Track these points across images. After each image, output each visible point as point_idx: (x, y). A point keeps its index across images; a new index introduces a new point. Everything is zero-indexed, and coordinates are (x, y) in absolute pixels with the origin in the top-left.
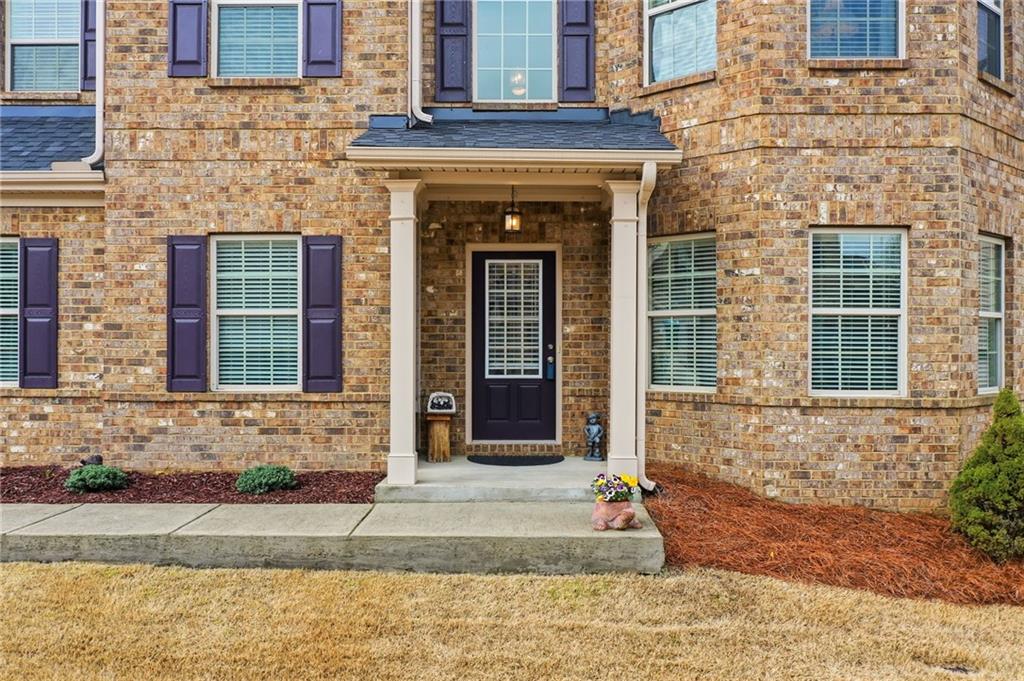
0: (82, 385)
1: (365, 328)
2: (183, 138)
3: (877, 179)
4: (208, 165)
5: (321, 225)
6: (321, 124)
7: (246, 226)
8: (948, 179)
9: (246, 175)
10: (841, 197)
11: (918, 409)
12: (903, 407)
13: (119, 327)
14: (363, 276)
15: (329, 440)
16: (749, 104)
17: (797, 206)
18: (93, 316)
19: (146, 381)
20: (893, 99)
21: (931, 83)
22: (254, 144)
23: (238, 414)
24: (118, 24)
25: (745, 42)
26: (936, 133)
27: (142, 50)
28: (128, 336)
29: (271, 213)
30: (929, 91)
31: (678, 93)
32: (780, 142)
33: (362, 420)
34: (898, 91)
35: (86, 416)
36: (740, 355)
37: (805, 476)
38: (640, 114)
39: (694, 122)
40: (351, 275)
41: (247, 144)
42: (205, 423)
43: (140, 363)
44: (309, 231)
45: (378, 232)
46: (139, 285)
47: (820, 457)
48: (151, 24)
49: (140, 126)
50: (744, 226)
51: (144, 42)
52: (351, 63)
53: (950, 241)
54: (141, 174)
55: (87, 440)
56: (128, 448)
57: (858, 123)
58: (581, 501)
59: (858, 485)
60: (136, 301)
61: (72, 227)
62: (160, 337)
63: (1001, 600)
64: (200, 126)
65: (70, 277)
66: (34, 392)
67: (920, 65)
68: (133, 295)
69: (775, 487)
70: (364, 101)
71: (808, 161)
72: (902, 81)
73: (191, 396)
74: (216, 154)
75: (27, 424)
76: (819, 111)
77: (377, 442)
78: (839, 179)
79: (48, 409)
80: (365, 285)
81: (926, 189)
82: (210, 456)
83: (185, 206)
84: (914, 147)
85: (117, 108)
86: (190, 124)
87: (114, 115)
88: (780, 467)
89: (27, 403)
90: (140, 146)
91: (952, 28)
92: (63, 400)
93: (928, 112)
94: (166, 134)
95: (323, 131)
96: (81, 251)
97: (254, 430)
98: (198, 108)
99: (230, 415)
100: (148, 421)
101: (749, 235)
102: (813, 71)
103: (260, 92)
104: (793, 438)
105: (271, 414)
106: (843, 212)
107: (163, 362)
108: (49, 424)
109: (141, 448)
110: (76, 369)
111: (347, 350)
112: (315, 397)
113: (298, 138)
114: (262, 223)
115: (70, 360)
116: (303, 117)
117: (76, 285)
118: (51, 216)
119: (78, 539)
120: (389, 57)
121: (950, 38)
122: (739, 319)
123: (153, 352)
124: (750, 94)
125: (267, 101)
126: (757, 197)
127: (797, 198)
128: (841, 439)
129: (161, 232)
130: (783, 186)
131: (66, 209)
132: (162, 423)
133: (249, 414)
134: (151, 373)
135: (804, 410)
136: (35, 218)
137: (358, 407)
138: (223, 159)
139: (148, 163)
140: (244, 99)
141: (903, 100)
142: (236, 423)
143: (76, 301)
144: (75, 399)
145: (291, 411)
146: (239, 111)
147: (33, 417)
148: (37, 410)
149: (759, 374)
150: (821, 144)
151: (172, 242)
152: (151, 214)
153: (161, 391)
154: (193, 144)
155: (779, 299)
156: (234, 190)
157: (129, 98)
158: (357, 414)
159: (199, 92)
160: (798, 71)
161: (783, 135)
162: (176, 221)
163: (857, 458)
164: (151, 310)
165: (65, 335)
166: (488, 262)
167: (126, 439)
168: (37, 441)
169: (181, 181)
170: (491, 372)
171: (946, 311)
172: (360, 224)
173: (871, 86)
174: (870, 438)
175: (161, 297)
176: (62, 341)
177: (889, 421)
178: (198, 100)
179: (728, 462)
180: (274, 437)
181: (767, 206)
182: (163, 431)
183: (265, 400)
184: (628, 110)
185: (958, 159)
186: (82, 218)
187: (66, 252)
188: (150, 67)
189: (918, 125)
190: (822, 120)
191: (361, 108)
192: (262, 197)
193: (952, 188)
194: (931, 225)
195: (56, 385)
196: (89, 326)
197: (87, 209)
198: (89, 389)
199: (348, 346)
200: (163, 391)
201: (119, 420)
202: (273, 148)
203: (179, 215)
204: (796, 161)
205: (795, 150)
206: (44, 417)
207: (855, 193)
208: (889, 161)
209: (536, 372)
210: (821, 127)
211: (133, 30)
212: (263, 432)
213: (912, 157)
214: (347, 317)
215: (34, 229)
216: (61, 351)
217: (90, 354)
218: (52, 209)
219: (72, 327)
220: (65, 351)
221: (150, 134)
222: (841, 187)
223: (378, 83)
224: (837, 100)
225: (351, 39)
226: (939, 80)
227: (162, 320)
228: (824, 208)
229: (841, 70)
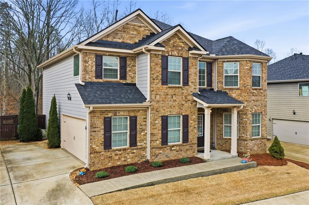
0: (141, 145)
1: (192, 131)
2: (164, 97)
3: (259, 105)
4: (168, 102)
5: (185, 113)
6: (186, 94)
7: (174, 113)
9: (174, 104)
10: (255, 108)
11: (263, 139)
12: (261, 139)
13: (153, 134)
14: (191, 122)
15: (186, 152)
16: (245, 94)
17: (251, 110)
18: (143, 131)
19: (158, 144)
20: (261, 94)
21: (264, 91)
22: (175, 98)
23: (173, 149)
24: (153, 74)
25: (245, 84)
26: (265, 99)
27: (157, 79)
28: (155, 135)
29: (178, 111)
30: (264, 93)
31: (232, 90)
32: (249, 100)
33: (191, 147)
34: (261, 93)
35: (142, 152)
36: (243, 132)
37: (252, 150)
38: (223, 92)
39: (235, 95)
40: (190, 122)
41: (174, 98)
42: (168, 151)
43: (157, 141)
44: (183, 114)
45: (193, 114)
46: (157, 125)
47: (253, 147)
48: (158, 75)
49: (157, 94)
50: (244, 113)
51: (157, 78)
52: (190, 84)
54: (157, 104)
55: (142, 157)
56: (155, 157)
57: (257, 97)
58: (231, 158)
59: (257, 151)
60: (156, 129)
61: (139, 113)
62: (160, 135)
64: (167, 95)
65: (139, 124)
66: (133, 148)
67: (263, 89)
68: (155, 128)
70: (192, 90)
72: (261, 91)
73: (166, 146)
74: (169, 100)
75: (131, 155)
76: (253, 95)
77: (193, 151)
78: (256, 106)
79: (135, 151)
80: (192, 123)
82: (168, 157)
83: (164, 110)
85: (153, 91)
86: (165, 94)
87: (152, 92)
88: (249, 149)
89: (131, 150)
90: (157, 98)
91: (266, 83)
92: (137, 149)
93: (264, 96)
94: (161, 96)
95: (186, 96)
96: (141, 118)
97: (175, 151)
98: (166, 91)
99: (171, 149)
100: (158, 152)
101: (245, 114)
102: (253, 89)
103: (176, 88)
104: (250, 145)
105: (178, 148)
106: (256, 110)
107: (161, 140)
108: (135, 154)
109: (157, 157)
110: (140, 142)
111: (189, 135)
112: (185, 144)
113: (182, 97)
114: (177, 113)
115: (139, 141)
116: (183, 93)
117: (140, 125)
118: (135, 111)
120: (195, 82)
121: (266, 85)
122: (243, 127)
123: (159, 138)
124: (246, 92)
125: (177, 90)
126: (247, 108)
127: (251, 108)
128: (255, 144)
129: (160, 115)
130: (250, 107)
131: (138, 110)
132: (160, 152)
133: (174, 148)
134: (159, 142)
135: (252, 140)
136: (132, 112)
137: (191, 145)
138: (171, 101)
139: (158, 101)
140: (174, 90)
142: (172, 150)
143: (140, 129)
144: (140, 149)
145: (181, 147)
146: (173, 92)
147: (132, 153)
148: (133, 152)
149: (247, 135)
150: (254, 100)
151: (162, 117)
152: (159, 112)
153: (160, 146)
154: (165, 98)
156: (172, 107)
157: (155, 89)
158: (191, 146)
159: (166, 88)
160: (251, 89)
161: (250, 99)
162: (163, 113)
163: (257, 147)
164: (159, 130)
165: (138, 135)
167: (154, 156)
168: (133, 158)
169: (163, 105)
172: (191, 112)
173: (259, 92)
174: (258, 144)
175: (160, 127)
176: (137, 137)
177: (260, 141)
178: (166, 90)
179: (241, 149)
180: (178, 152)
181: (248, 110)
182: (161, 153)
183: (177, 145)
184: (221, 91)
185: (267, 102)
186: (141, 112)
187: (138, 119)
188: (158, 83)
189: (263, 98)
190: (254, 97)
191: (191, 91)
192: (176, 108)
193: (266, 107)
194: (264, 112)
195: (136, 146)
196: (142, 133)
197: (142, 110)
198: (143, 146)
199: (189, 134)
200: (161, 146)
201: (153, 152)
202: (178, 99)
203: (163, 112)
204: (251, 103)
205: (251, 101)
206: (134, 153)
207: (257, 108)
208: (260, 103)
209: (202, 135)
210: (254, 98)
211: (155, 75)
212: (177, 151)
213: (262, 102)
214: (189, 129)
215: (132, 114)
216: (137, 139)
217: (143, 139)
218: (135, 110)
219: (139, 134)
220: (138, 139)
221: (158, 96)
223: (194, 87)
224: (255, 94)
225: (190, 79)
226: (265, 91)
227: (160, 132)
228: (254, 110)
229: (256, 89)
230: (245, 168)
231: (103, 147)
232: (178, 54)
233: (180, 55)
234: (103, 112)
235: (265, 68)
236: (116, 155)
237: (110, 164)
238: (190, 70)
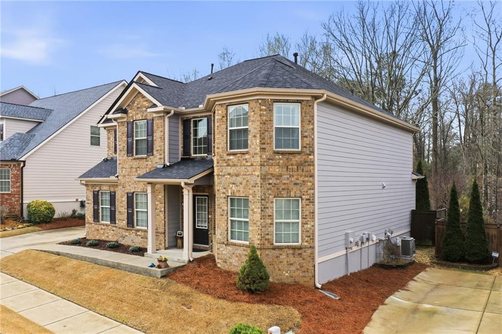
0: (119, 224)
2: (129, 170)
3: (241, 184)
4: (133, 176)
6: (150, 167)
7: (139, 191)
8: (257, 184)
10: (233, 188)
12: (247, 246)
17: (224, 190)
20: (244, 162)
21: (253, 157)
22: (140, 172)
24: (120, 145)
26: (254, 171)
27: (123, 151)
28: (122, 214)
30: (252, 159)
32: (220, 174)
34: (246, 159)
37: (226, 262)
41: (138, 171)
42: (133, 235)
43: (123, 220)
46: (123, 203)
48: (124, 145)
51: (123, 149)
52: (155, 152)
53: (258, 201)
54: (123, 178)
56: (122, 239)
57: (237, 168)
59: (237, 266)
60: (123, 207)
61: (117, 189)
62: (126, 215)
63: (224, 298)
64: (131, 168)
65: (117, 200)
66: (112, 225)
67: (251, 152)
70: (157, 161)
71: (226, 178)
72: (247, 156)
73: (131, 229)
74: (134, 174)
75: (112, 232)
76: (228, 165)
78: (233, 184)
79: (114, 229)
80: (157, 205)
81: (252, 186)
82: (134, 242)
84: (249, 175)
85: (120, 164)
88: (221, 259)
89: (111, 227)
90: (123, 172)
91: (258, 141)
92: (116, 227)
93: (252, 165)
94: (127, 169)
97: (140, 237)
98: (131, 163)
99: (137, 233)
100: (124, 233)
102: (228, 155)
103: (141, 160)
104: (223, 252)
106: (234, 192)
107: (126, 220)
108: (115, 232)
109: (124, 239)
110: (118, 220)
113: (146, 170)
115: (117, 218)
116: (147, 165)
120: (161, 150)
121: (257, 144)
123: (125, 218)
125: (142, 162)
126: (217, 188)
127: (225, 188)
128: (234, 254)
129: (126, 191)
130: (222, 185)
132: (127, 234)
134: (125, 223)
135: (226, 245)
136: (112, 187)
139: (124, 176)
140: (139, 161)
141: (247, 162)
142: (138, 235)
144: (118, 227)
146: (137, 164)
147: (112, 230)
150: (229, 174)
151: (128, 194)
152: (125, 187)
153: (126, 227)
154: (131, 172)
155: (220, 215)
156: (137, 182)
157: (122, 161)
159: (132, 160)
160: (225, 155)
161: (222, 171)
162: (128, 189)
163: (237, 259)
164: (125, 209)
166: (197, 197)
167: (122, 237)
168: (113, 235)
169: (129, 180)
170: (198, 226)
171: (257, 221)
173: (240, 158)
174: (240, 254)
175: (126, 207)
176: (116, 214)
177: (244, 250)
180: (143, 239)
181: (218, 190)
182: (127, 236)
185: (259, 178)
187: (117, 194)
188: (124, 154)
189: (250, 169)
190: (229, 167)
191: (156, 163)
192: (141, 184)
193: (258, 186)
194: (253, 197)
195: (115, 224)
202: (143, 172)
204: (224, 178)
205: (224, 175)
207: (236, 187)
208: (244, 179)
210: (229, 170)
211: (122, 146)
213: (249, 177)
215: (112, 189)
216: (116, 216)
218: (114, 185)
219: (118, 211)
221: (124, 169)
222: (233, 186)
223: (159, 157)
224: (232, 162)
225: (154, 146)
226: (255, 156)
227: (126, 211)
228: (230, 191)
229: (234, 154)
231: (93, 219)
232: (142, 116)
233: (143, 118)
234: (93, 186)
235: (254, 111)
236: (102, 229)
237: (98, 237)
238: (155, 134)
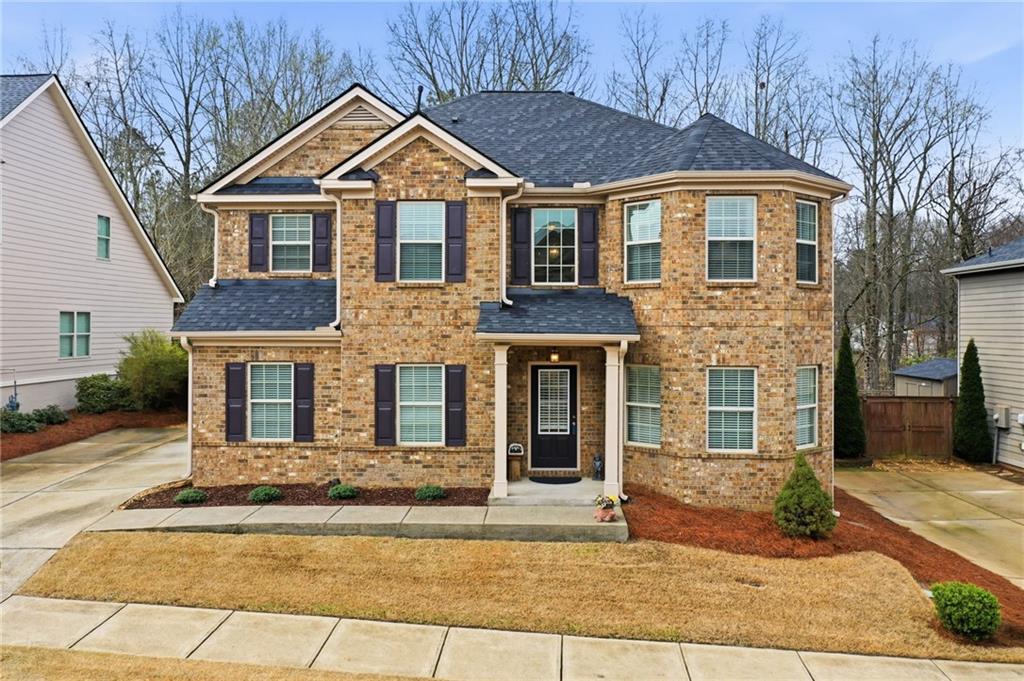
0: (327, 440)
1: (478, 413)
2: (383, 314)
3: (741, 342)
4: (396, 328)
5: (455, 359)
6: (455, 307)
7: (416, 359)
8: (777, 342)
9: (415, 333)
10: (722, 351)
11: (762, 459)
12: (754, 458)
13: (350, 412)
14: (476, 386)
15: (459, 471)
16: (676, 303)
17: (700, 356)
18: (332, 404)
19: (364, 440)
20: (749, 302)
21: (769, 294)
22: (420, 317)
23: (411, 457)
24: (349, 254)
25: (675, 271)
26: (771, 320)
27: (361, 267)
28: (354, 416)
29: (429, 353)
30: (768, 298)
31: (642, 291)
32: (691, 323)
33: (477, 461)
34: (752, 298)
35: (328, 457)
36: (672, 431)
37: (704, 493)
38: (622, 297)
39: (650, 307)
40: (470, 385)
41: (416, 316)
42: (394, 463)
43: (361, 431)
44: (448, 362)
45: (484, 363)
46: (360, 390)
47: (712, 483)
48: (366, 254)
49: (360, 307)
50: (674, 365)
51: (362, 263)
52: (470, 275)
53: (779, 374)
54: (361, 332)
55: (329, 470)
56: (354, 475)
57: (732, 314)
59: (732, 497)
60: (359, 398)
61: (321, 357)
62: (370, 418)
64: (392, 307)
65: (320, 383)
66: (302, 444)
67: (764, 285)
68: (356, 396)
69: (689, 498)
70: (478, 295)
71: (706, 333)
72: (754, 293)
73: (388, 448)
74: (399, 322)
75: (298, 461)
76: (712, 308)
77: (484, 472)
78: (722, 342)
79: (308, 453)
80: (478, 390)
81: (766, 347)
82: (397, 479)
83: (384, 349)
84: (760, 326)
85: (348, 298)
86: (387, 305)
87: (347, 301)
88: (691, 488)
89: (297, 450)
90: (360, 318)
91: (780, 266)
92: (316, 448)
93: (767, 308)
94: (374, 312)
95: (456, 311)
96: (326, 370)
97: (420, 466)
98: (391, 298)
99: (407, 458)
100: (364, 461)
101: (677, 370)
102: (709, 288)
103: (423, 290)
104: (698, 474)
105: (429, 458)
106: (724, 359)
107: (373, 430)
108: (309, 461)
109: (361, 475)
110: (323, 432)
111: (468, 424)
112: (452, 449)
113: (443, 314)
114: (424, 358)
115: (320, 427)
116: (445, 303)
117: (323, 388)
118: (310, 351)
119: (359, 525)
120: (490, 271)
121: (779, 271)
122: (671, 412)
123: (367, 425)
124: (677, 298)
125: (427, 294)
126: (680, 351)
127: (700, 352)
128: (723, 475)
129: (372, 362)
130: (693, 346)
131: (318, 348)
132: (372, 462)
133: (417, 458)
134: (366, 436)
135: (704, 460)
136: (301, 353)
137: (474, 454)
138: (404, 324)
139: (364, 327)
140: (415, 293)
141: (755, 302)
142: (411, 462)
143: (323, 396)
144: (323, 448)
145: (439, 456)
146: (412, 300)
147: (300, 458)
148: (303, 454)
149: (681, 441)
150: (713, 325)
151: (377, 368)
152: (366, 353)
153: (371, 445)
154: (388, 317)
155: (691, 403)
156: (410, 341)
157: (354, 292)
158: (473, 458)
159: (390, 289)
160: (701, 287)
161: (693, 320)
162: (378, 357)
163: (731, 484)
164: (366, 403)
165: (318, 414)
166: (540, 371)
167: (353, 470)
168: (303, 470)
169: (382, 336)
170: (542, 431)
171: (776, 410)
172: (475, 358)
173: (738, 295)
174: (738, 474)
175: (371, 396)
176: (316, 417)
177: (747, 465)
178: (391, 294)
179: (666, 485)
180: (430, 469)
181: (685, 356)
182: (373, 466)
183: (426, 450)
184: (616, 295)
185: (782, 332)
186: (326, 352)
187: (318, 370)
188: (365, 276)
189: (762, 316)
190: (713, 312)
191: (475, 298)
192: (424, 345)
193: (780, 347)
194: (769, 366)
195: (312, 440)
196: (330, 410)
197: (329, 348)
198: (330, 443)
200: (372, 446)
201: (350, 460)
202: (430, 319)
203: (381, 354)
204: (700, 333)
205: (699, 328)
206: (306, 457)
207: (730, 350)
208: (747, 333)
209: (566, 430)
210: (713, 317)
211: (357, 257)
212: (424, 467)
213: (759, 331)
214: (468, 407)
215: (301, 358)
216: (315, 422)
217: (331, 424)
218: (310, 348)
219: (321, 410)
220: (318, 422)
221: (365, 311)
222: (723, 346)
223: (485, 285)
224: (721, 302)
225: (470, 262)
226: (773, 292)
227: (372, 408)
228: (714, 357)
229: (723, 287)
230: (572, 538)
231: (223, 435)
232: (429, 192)
233: (434, 196)
234: (224, 351)
235: (771, 211)
236: (257, 457)
237: (241, 477)
238: (470, 236)
